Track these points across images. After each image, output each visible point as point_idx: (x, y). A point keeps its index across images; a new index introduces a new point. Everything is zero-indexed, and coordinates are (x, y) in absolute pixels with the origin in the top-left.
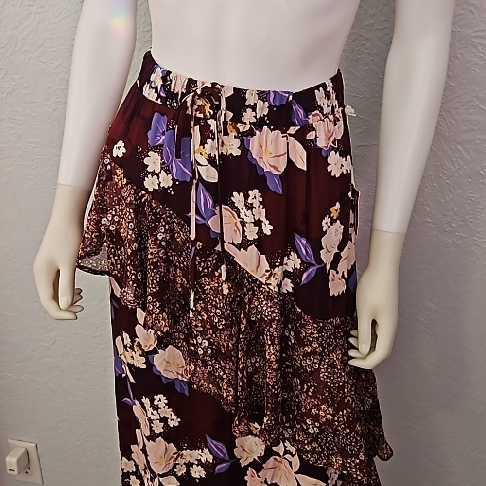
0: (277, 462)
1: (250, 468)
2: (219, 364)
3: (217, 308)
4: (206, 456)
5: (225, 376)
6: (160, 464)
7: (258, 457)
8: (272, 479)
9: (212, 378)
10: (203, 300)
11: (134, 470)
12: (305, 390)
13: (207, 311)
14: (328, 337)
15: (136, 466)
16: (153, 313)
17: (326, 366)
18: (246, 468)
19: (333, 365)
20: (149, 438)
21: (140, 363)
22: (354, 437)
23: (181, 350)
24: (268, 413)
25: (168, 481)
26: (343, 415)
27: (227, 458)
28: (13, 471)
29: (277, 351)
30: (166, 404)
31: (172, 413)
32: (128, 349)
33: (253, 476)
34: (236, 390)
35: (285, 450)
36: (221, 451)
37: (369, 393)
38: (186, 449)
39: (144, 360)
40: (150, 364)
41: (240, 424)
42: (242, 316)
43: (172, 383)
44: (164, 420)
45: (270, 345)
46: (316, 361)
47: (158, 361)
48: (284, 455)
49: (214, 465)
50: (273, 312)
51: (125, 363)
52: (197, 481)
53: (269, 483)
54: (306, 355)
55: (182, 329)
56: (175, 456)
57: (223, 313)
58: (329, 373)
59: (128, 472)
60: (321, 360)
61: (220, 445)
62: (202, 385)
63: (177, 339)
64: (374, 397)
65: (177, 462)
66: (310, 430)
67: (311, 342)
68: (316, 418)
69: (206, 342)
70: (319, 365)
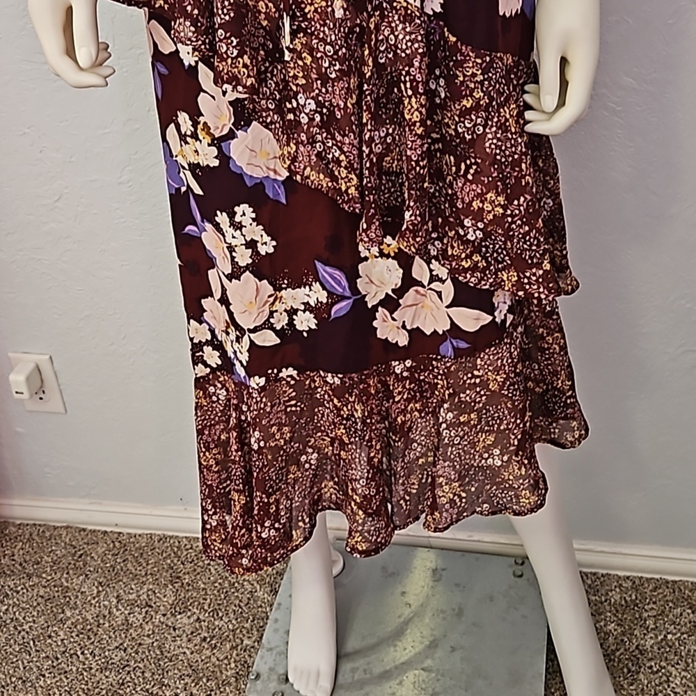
0: (419, 296)
1: (380, 309)
2: (333, 138)
3: (326, 44)
4: (317, 294)
5: (342, 158)
6: (250, 313)
7: (393, 291)
8: (412, 323)
9: (324, 164)
10: (305, 31)
11: (209, 338)
12: (462, 172)
13: (311, 51)
14: (497, 81)
15: (212, 331)
16: (228, 57)
17: (494, 129)
18: (375, 308)
19: (503, 127)
20: (230, 277)
21: (209, 158)
22: (535, 238)
23: (270, 130)
24: (412, 204)
25: (262, 338)
26: (519, 205)
27: (348, 293)
28: (22, 393)
29: (422, 106)
30: (254, 220)
31: (263, 233)
32: (188, 139)
33: (385, 321)
34: (360, 177)
35: (431, 275)
36: (339, 284)
37: (549, 190)
38: (286, 289)
39: (214, 151)
40: (224, 157)
41: (369, 228)
42: (366, 52)
43: (260, 185)
44: (251, 244)
45: (410, 97)
46: (479, 121)
47: (238, 150)
48: (430, 283)
49: (329, 306)
50: (413, 42)
51: (184, 168)
52: (305, 334)
53: (408, 328)
54: (465, 113)
55: (272, 94)
56: (271, 299)
57: (336, 52)
58: (499, 140)
59: (200, 342)
60: (487, 119)
61: (337, 274)
62: (308, 177)
63: (264, 110)
64: (555, 195)
65: (274, 309)
66: (469, 237)
67: (472, 90)
68: (478, 215)
69: (312, 102)
70: (485, 127)
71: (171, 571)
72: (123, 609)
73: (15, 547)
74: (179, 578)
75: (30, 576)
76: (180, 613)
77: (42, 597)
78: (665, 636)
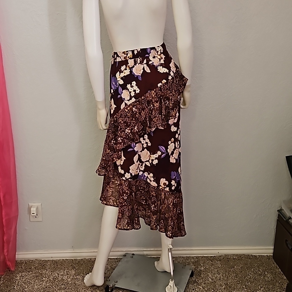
71: (72, 267)
72: (60, 277)
73: (22, 265)
74: (74, 268)
75: (29, 272)
76: (78, 275)
77: (34, 276)
78: (206, 267)
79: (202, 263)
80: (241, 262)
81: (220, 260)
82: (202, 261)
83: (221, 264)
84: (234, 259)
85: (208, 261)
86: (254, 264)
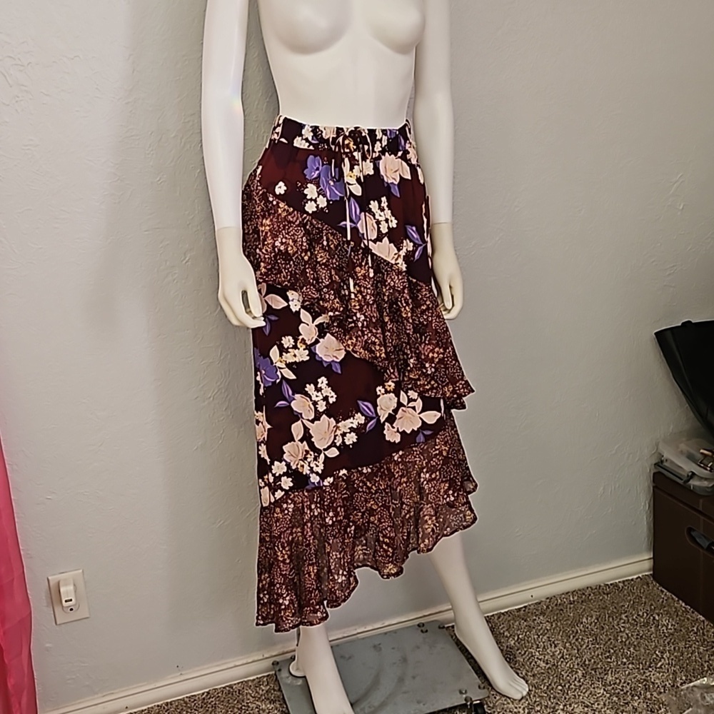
0: (403, 412)
1: (386, 423)
6: (325, 439)
7: (393, 411)
8: (402, 427)
12: (423, 341)
20: (313, 420)
23: (335, 336)
25: (331, 453)
27: (374, 416)
31: (331, 391)
32: (289, 350)
33: (389, 430)
36: (370, 410)
38: (341, 421)
39: (307, 352)
48: (408, 404)
51: (281, 368)
53: (400, 431)
54: (423, 312)
56: (335, 429)
61: (370, 405)
62: (361, 353)
65: (336, 434)
66: (428, 372)
68: (432, 360)
69: (363, 316)
79: (504, 629)
80: (591, 606)
81: (543, 613)
82: (502, 626)
83: (548, 621)
84: (571, 604)
85: (517, 623)
86: (622, 604)
